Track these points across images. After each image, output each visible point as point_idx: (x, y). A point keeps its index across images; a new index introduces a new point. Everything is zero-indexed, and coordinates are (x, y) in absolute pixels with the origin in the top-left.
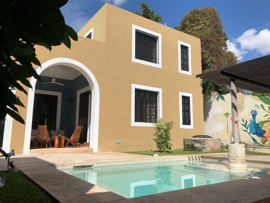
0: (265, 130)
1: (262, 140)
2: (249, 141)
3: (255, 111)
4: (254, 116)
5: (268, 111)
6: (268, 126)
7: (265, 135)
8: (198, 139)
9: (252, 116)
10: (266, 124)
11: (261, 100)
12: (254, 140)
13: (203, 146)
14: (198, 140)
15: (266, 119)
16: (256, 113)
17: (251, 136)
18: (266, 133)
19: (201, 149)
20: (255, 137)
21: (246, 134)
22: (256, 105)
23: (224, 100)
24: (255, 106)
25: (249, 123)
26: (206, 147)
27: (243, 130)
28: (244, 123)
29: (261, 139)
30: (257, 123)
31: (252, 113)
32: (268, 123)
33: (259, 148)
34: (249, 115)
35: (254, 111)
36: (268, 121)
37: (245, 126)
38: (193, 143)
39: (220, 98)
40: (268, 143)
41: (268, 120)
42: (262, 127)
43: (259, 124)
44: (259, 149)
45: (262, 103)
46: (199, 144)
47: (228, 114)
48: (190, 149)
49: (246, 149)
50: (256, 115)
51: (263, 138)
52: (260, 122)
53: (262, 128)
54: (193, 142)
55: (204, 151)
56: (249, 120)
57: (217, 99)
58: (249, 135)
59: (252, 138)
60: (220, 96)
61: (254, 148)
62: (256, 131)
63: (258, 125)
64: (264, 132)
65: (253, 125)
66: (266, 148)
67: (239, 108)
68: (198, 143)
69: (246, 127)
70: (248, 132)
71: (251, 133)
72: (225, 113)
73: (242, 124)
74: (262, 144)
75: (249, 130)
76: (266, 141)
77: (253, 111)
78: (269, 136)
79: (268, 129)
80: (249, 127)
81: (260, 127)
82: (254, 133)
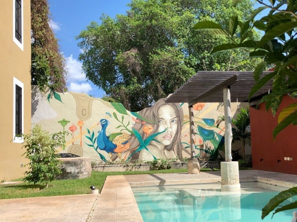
0: (117, 144)
1: (112, 157)
2: (96, 158)
3: (106, 120)
4: (104, 126)
5: (122, 122)
6: (120, 140)
7: (116, 150)
8: (73, 159)
9: (101, 127)
10: (118, 136)
11: (114, 108)
12: (102, 157)
13: (79, 170)
14: (73, 162)
15: (118, 131)
16: (107, 123)
17: (98, 152)
18: (117, 148)
19: (77, 175)
20: (104, 153)
21: (92, 149)
22: (108, 112)
23: (60, 100)
24: (106, 114)
25: (96, 135)
26: (84, 171)
27: (88, 145)
28: (90, 136)
29: (111, 155)
30: (107, 135)
31: (101, 122)
32: (121, 135)
33: (110, 166)
34: (97, 125)
35: (104, 121)
36: (121, 134)
37: (91, 139)
38: (63, 167)
39: (53, 97)
40: (119, 159)
41: (121, 132)
42: (113, 140)
43: (110, 137)
44: (109, 168)
45: (115, 111)
46: (74, 168)
47: (66, 121)
48: (59, 176)
49: (93, 169)
50: (107, 125)
51: (113, 154)
52: (111, 134)
53: (113, 142)
54: (64, 165)
55: (80, 178)
56: (98, 132)
57: (49, 98)
58: (96, 151)
59: (100, 154)
60: (54, 93)
61: (104, 167)
62: (105, 145)
63: (108, 137)
64: (116, 146)
65: (102, 138)
66: (118, 166)
67: (84, 115)
68: (72, 166)
69: (92, 141)
70: (94, 148)
71: (98, 148)
72: (62, 120)
73: (87, 137)
74: (111, 161)
75: (96, 145)
76: (117, 157)
77: (102, 120)
78: (120, 152)
79: (120, 143)
80: (96, 140)
81: (111, 141)
82: (103, 148)
